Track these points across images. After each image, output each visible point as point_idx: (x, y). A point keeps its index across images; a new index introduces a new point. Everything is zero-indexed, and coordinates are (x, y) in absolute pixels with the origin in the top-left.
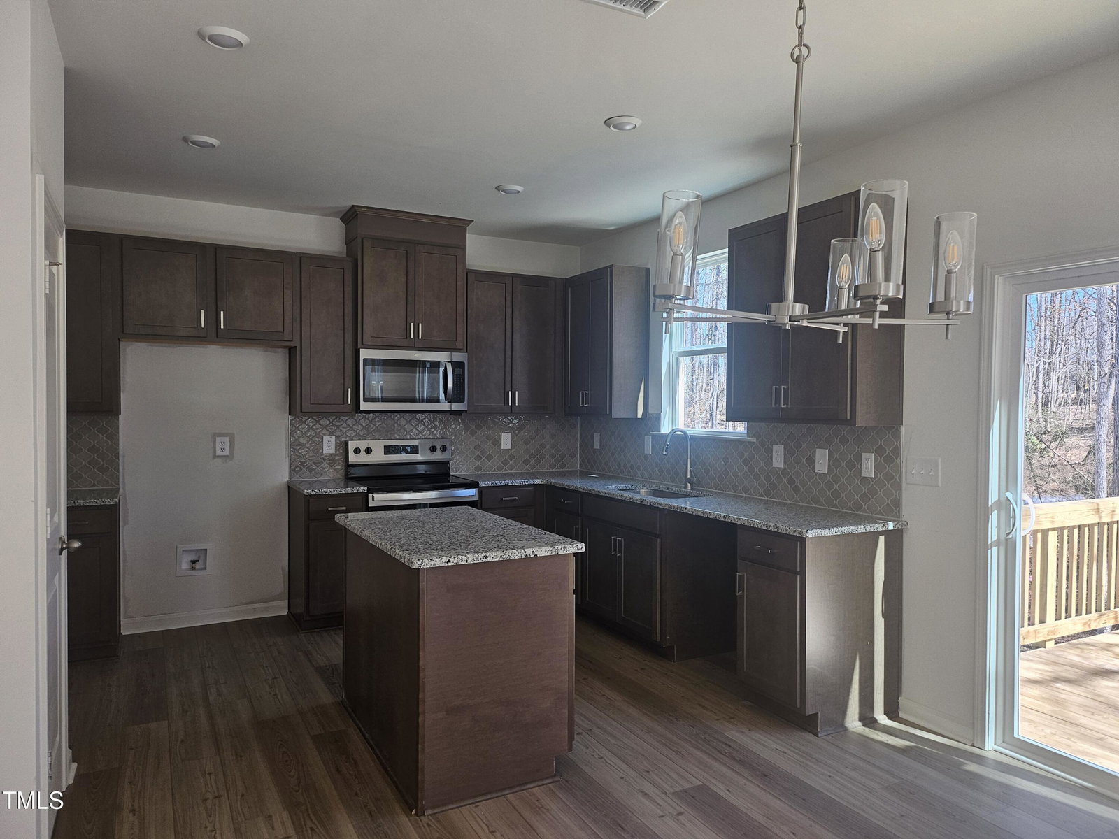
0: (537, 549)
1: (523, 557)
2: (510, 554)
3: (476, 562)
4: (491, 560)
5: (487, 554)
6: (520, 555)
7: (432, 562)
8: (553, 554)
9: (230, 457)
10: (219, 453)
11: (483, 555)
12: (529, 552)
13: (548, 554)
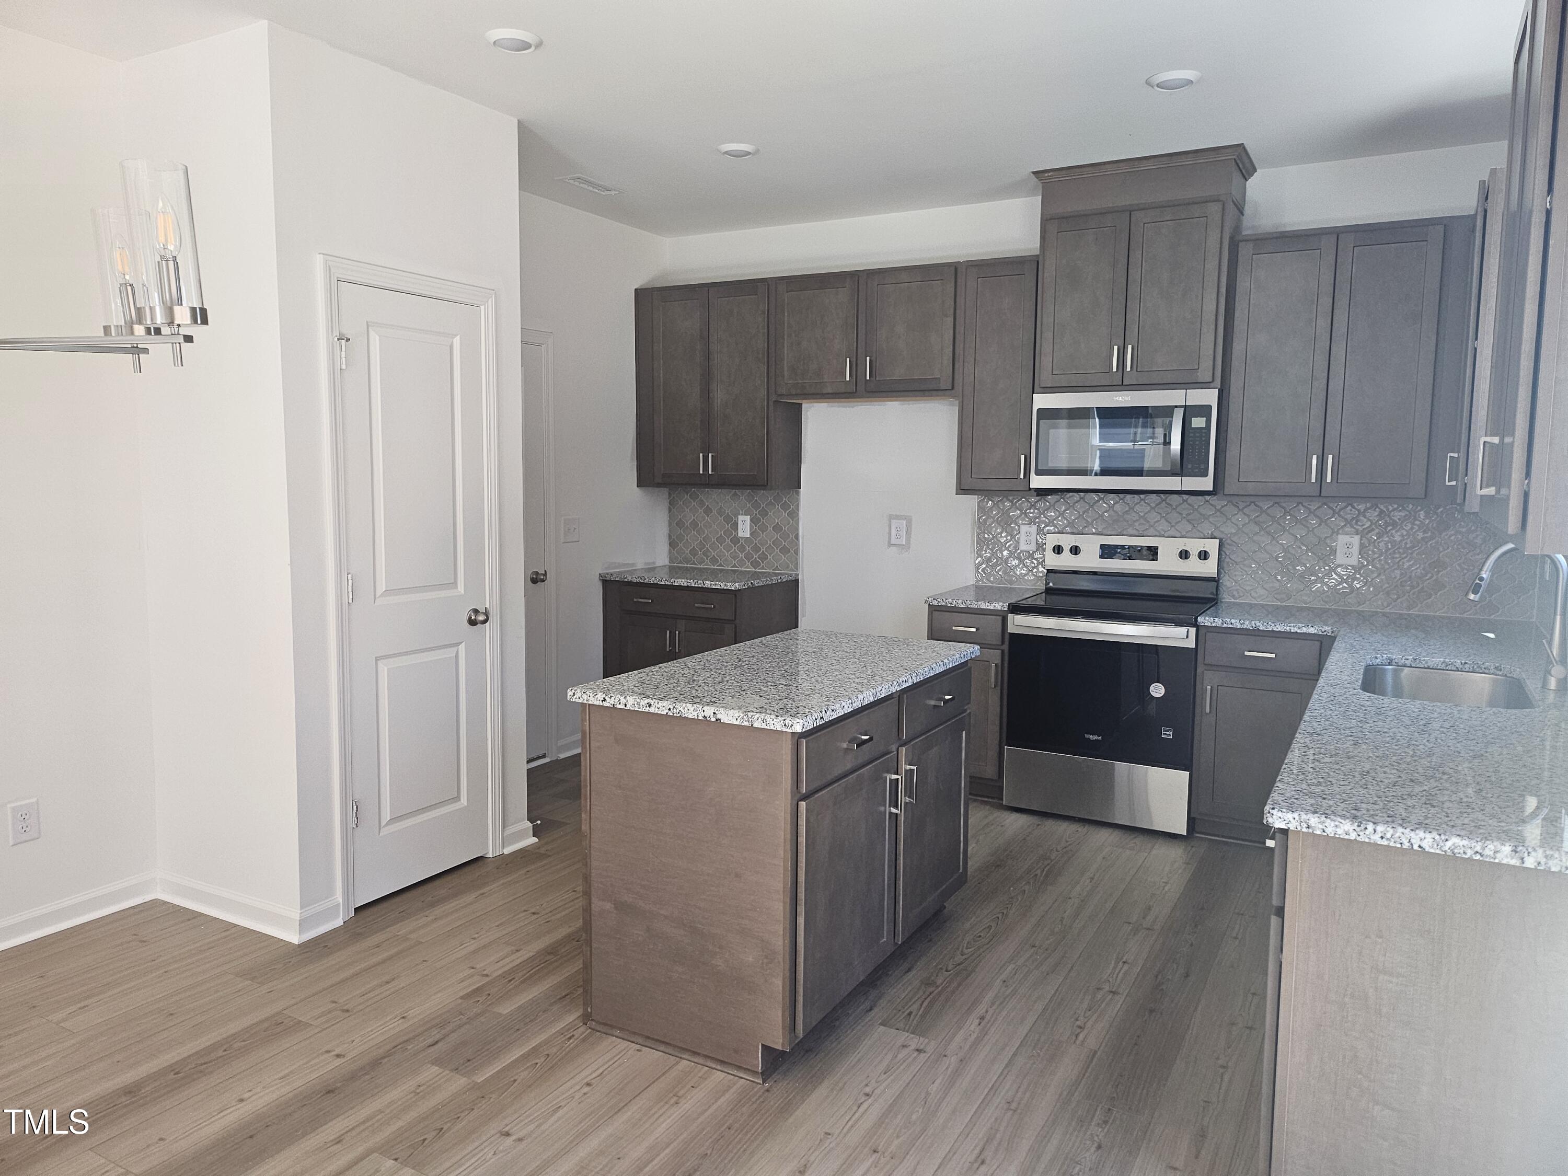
0: (722, 710)
1: (701, 718)
2: (681, 709)
3: (637, 709)
4: (656, 711)
5: (652, 702)
6: (695, 714)
7: (585, 697)
8: (746, 724)
9: (906, 547)
10: (893, 541)
11: (647, 701)
12: (709, 711)
13: (737, 723)
